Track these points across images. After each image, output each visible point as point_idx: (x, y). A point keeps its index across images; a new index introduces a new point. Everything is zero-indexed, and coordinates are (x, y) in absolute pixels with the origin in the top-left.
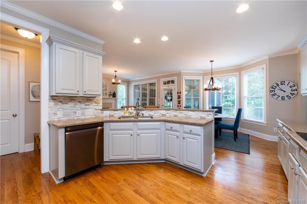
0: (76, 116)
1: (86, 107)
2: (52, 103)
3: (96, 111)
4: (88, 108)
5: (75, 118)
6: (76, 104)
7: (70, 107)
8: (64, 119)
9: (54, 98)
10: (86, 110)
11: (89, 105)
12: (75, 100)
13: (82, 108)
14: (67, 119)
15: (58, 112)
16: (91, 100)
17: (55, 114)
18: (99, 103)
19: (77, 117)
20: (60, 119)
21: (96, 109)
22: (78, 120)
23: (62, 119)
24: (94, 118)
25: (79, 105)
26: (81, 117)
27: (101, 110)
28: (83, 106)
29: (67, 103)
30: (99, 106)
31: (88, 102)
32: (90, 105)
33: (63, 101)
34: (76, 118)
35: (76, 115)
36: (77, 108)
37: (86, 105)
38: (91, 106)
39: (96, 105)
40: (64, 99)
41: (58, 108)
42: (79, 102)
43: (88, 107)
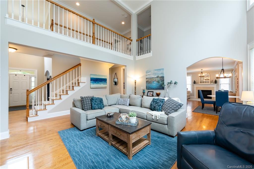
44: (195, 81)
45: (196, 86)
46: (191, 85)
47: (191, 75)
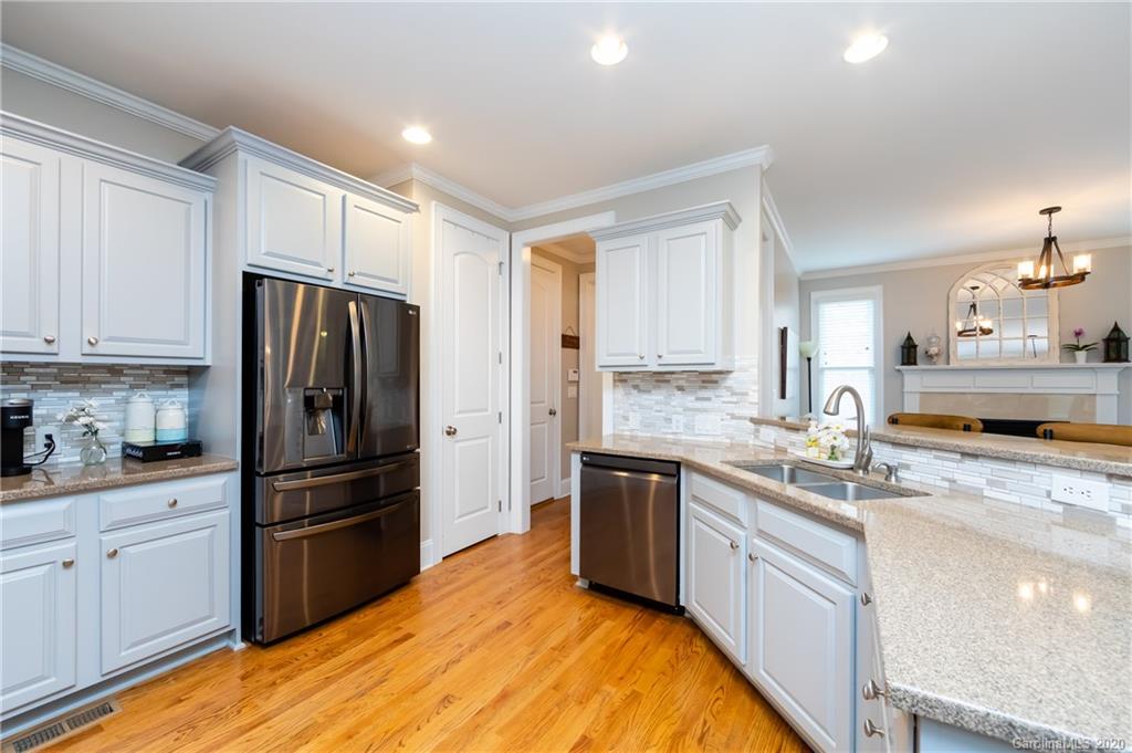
0: (670, 431)
1: (699, 405)
2: (620, 391)
3: (734, 421)
4: (705, 411)
5: (669, 436)
6: (670, 396)
7: (657, 403)
8: (644, 434)
10: (700, 417)
11: (709, 399)
12: (668, 381)
13: (686, 409)
14: (649, 435)
15: (631, 415)
16: (716, 382)
17: (626, 418)
18: (746, 394)
19: (673, 433)
20: (634, 433)
21: (733, 417)
22: (675, 443)
23: (640, 434)
24: (727, 448)
25: (679, 400)
26: (684, 437)
27: (752, 420)
28: (689, 400)
29: (649, 391)
30: (747, 405)
31: (706, 388)
32: (713, 398)
33: (642, 385)
34: (671, 436)
35: (670, 428)
36: (674, 407)
37: (697, 399)
38: (715, 403)
39: (734, 399)
40: (643, 380)
41: (631, 405)
42: (680, 389)
43: (705, 404)
44: (909, 338)
45: (916, 380)
46: (872, 370)
47: (878, 289)
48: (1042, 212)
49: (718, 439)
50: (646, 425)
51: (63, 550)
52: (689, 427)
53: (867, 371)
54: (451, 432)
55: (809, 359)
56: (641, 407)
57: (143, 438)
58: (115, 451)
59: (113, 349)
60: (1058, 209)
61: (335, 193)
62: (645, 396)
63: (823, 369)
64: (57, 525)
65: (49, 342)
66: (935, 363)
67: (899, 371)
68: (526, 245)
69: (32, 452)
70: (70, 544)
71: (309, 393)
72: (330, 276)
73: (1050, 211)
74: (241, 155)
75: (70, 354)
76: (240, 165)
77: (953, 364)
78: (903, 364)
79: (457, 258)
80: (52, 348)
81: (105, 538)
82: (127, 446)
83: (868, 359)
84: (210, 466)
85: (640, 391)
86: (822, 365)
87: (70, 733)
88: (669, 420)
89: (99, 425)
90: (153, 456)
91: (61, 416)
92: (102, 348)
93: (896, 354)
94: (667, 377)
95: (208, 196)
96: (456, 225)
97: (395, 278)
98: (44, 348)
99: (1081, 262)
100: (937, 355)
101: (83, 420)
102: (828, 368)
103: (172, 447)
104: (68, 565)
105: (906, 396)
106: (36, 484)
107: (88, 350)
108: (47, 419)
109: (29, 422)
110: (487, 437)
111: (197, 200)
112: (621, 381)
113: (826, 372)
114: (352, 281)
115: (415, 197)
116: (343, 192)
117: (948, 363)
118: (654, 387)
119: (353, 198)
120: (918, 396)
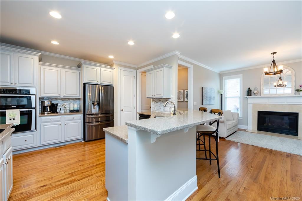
2: (153, 102)
6: (161, 103)
7: (159, 105)
9: (154, 99)
12: (160, 100)
15: (155, 107)
17: (154, 108)
36: (162, 106)
40: (157, 100)
41: (155, 105)
44: (249, 88)
45: (251, 100)
46: (240, 98)
47: (241, 75)
48: (271, 54)
49: (168, 113)
50: (157, 110)
51: (60, 123)
52: (164, 110)
53: (238, 98)
54: (122, 110)
55: (221, 95)
56: (157, 106)
57: (72, 109)
58: (68, 111)
59: (67, 96)
60: (276, 53)
61: (98, 68)
62: (157, 103)
63: (226, 97)
64: (59, 119)
65: (59, 95)
66: (256, 96)
67: (246, 98)
68: (140, 72)
69: (58, 110)
70: (60, 122)
71: (93, 102)
72: (98, 83)
73: (273, 53)
74: (83, 65)
75: (62, 97)
76: (83, 67)
77: (262, 96)
78: (247, 96)
79: (124, 77)
80: (60, 96)
81: (65, 122)
82: (70, 110)
83: (238, 95)
84: (80, 113)
85: (157, 102)
86: (226, 96)
87: (60, 147)
88: (161, 108)
89: (66, 107)
90: (73, 112)
91: (61, 105)
92: (66, 95)
93: (246, 93)
94: (161, 99)
95: (80, 71)
96: (123, 70)
97: (110, 82)
98: (59, 96)
99: (280, 68)
100: (256, 93)
101: (64, 106)
102: (228, 97)
103: (75, 110)
104: (60, 125)
105: (249, 105)
106: (58, 114)
107: (64, 96)
108: (60, 106)
109: (57, 106)
110: (131, 111)
111: (78, 72)
112: (154, 100)
113: (227, 98)
114: (102, 83)
115: (114, 66)
116: (100, 68)
117: (261, 95)
118: (159, 102)
119: (102, 69)
120: (252, 105)
